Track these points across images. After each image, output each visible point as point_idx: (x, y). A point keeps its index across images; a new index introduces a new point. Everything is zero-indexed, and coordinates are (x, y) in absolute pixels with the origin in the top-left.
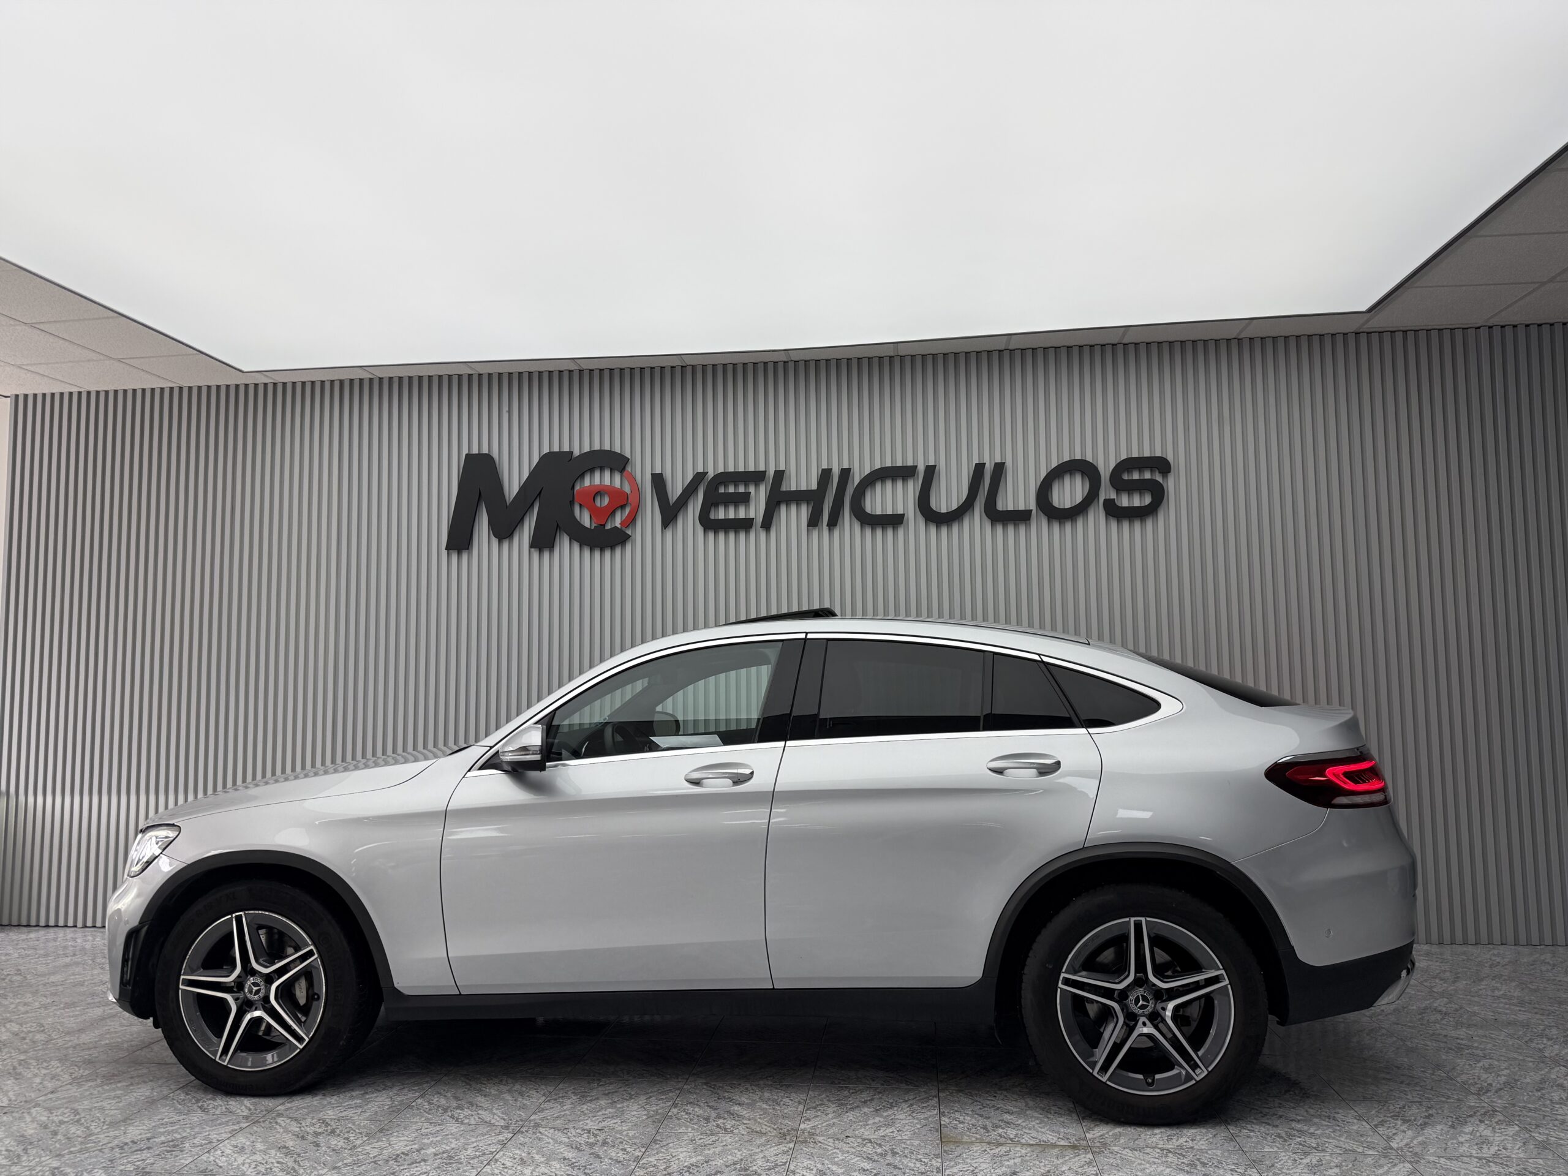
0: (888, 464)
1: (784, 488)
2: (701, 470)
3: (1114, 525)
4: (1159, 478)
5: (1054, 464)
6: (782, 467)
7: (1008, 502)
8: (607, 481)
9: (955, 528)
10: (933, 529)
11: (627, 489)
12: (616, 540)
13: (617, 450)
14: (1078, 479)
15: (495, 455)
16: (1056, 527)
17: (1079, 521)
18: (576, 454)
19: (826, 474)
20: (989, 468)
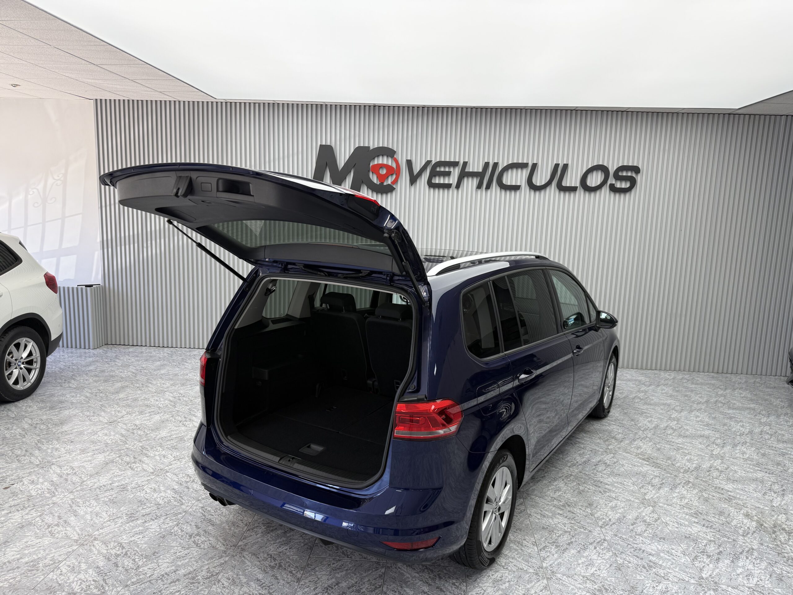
0: (515, 162)
1: (467, 170)
2: (429, 159)
3: (612, 194)
4: (634, 175)
6: (466, 160)
7: (567, 182)
8: (385, 162)
9: (543, 192)
10: (532, 192)
11: (394, 166)
12: (389, 190)
13: (390, 147)
14: (600, 173)
15: (333, 146)
16: (587, 194)
17: (598, 193)
18: (371, 148)
19: (487, 165)
20: (561, 166)
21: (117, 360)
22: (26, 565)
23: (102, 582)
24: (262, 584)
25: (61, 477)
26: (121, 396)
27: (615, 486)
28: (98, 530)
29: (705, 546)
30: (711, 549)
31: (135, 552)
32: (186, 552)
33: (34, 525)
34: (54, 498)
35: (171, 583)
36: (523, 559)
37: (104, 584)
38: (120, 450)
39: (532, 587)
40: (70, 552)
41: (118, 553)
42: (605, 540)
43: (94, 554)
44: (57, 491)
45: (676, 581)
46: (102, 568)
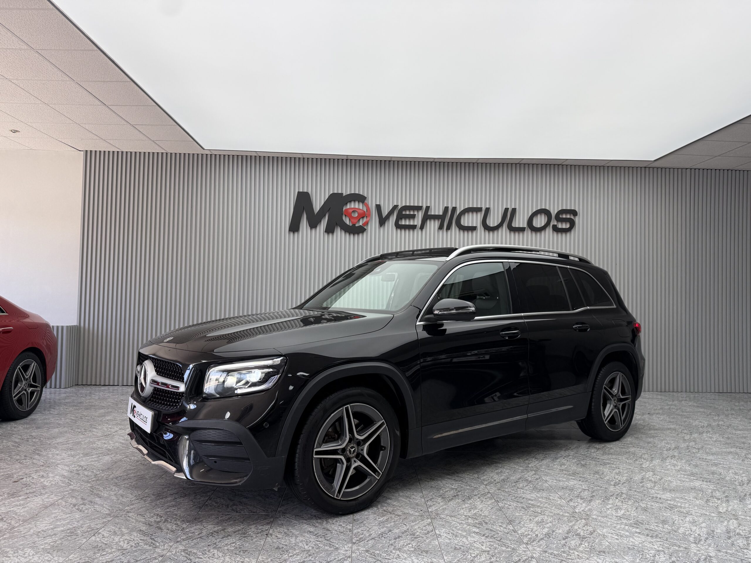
0: (471, 206)
1: (429, 213)
2: (396, 204)
3: (555, 234)
4: (572, 217)
5: (534, 210)
6: (429, 205)
7: (516, 224)
8: (357, 207)
9: (496, 232)
10: (487, 232)
11: (365, 210)
12: (360, 230)
13: (361, 193)
14: (543, 216)
15: (310, 192)
16: (534, 234)
17: (543, 233)
18: (344, 194)
19: (446, 209)
20: (510, 210)
21: (92, 395)
22: (63, 533)
23: (151, 541)
24: (316, 534)
25: (71, 472)
26: (108, 418)
27: (612, 461)
28: (129, 506)
29: (712, 493)
30: (718, 494)
31: (175, 519)
32: (228, 517)
33: (58, 505)
34: (71, 487)
35: (223, 538)
36: (555, 508)
37: (154, 542)
38: (125, 453)
39: (574, 525)
40: (106, 522)
41: (158, 520)
42: (622, 493)
43: (133, 522)
44: (71, 481)
45: (698, 515)
46: (146, 531)
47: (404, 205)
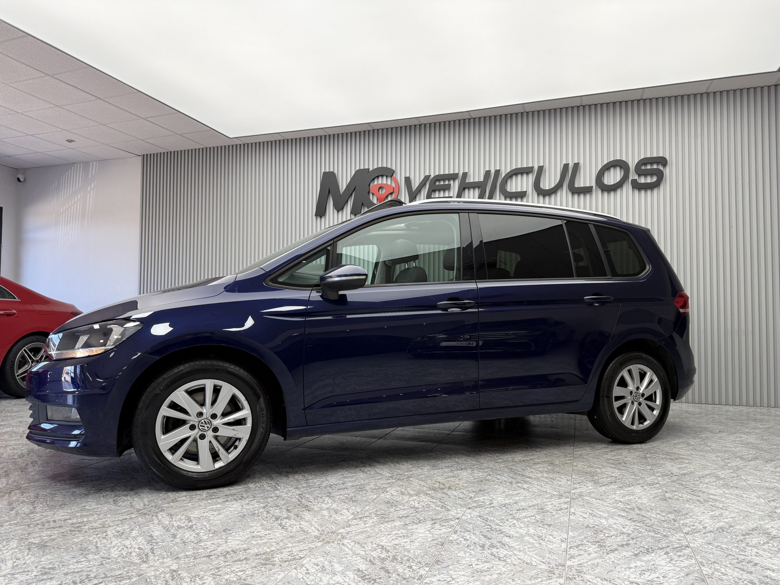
0: (519, 167)
1: (467, 181)
3: (636, 192)
4: (661, 168)
5: (605, 163)
6: (466, 171)
7: (579, 183)
8: (384, 182)
9: (553, 197)
11: (394, 185)
14: (618, 169)
15: (336, 172)
16: (605, 194)
17: (619, 191)
18: (371, 169)
19: (488, 173)
20: (571, 166)
47: (437, 173)
